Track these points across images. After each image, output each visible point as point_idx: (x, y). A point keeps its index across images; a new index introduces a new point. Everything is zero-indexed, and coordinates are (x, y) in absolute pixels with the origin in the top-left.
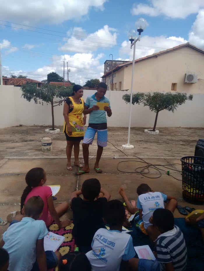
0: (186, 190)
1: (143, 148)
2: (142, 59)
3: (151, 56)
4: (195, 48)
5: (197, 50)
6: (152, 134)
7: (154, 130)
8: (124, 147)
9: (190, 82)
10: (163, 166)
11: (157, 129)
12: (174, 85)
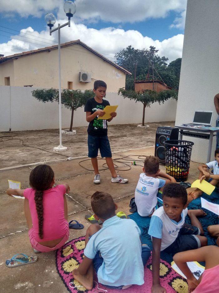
0: (173, 171)
1: (77, 148)
2: (33, 52)
3: (43, 50)
4: (86, 46)
5: (88, 48)
6: (71, 134)
7: (71, 130)
8: (57, 150)
9: (86, 81)
10: (121, 159)
11: (73, 129)
12: (70, 83)
